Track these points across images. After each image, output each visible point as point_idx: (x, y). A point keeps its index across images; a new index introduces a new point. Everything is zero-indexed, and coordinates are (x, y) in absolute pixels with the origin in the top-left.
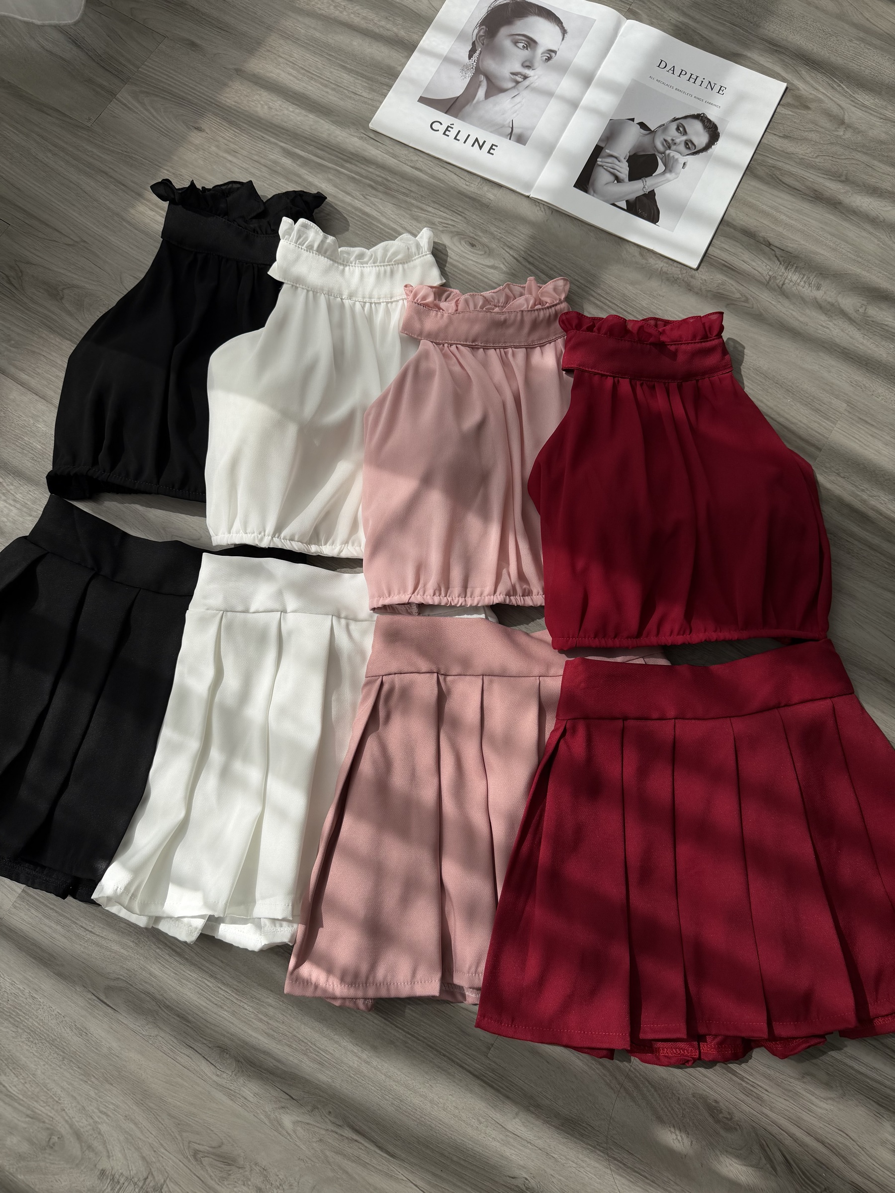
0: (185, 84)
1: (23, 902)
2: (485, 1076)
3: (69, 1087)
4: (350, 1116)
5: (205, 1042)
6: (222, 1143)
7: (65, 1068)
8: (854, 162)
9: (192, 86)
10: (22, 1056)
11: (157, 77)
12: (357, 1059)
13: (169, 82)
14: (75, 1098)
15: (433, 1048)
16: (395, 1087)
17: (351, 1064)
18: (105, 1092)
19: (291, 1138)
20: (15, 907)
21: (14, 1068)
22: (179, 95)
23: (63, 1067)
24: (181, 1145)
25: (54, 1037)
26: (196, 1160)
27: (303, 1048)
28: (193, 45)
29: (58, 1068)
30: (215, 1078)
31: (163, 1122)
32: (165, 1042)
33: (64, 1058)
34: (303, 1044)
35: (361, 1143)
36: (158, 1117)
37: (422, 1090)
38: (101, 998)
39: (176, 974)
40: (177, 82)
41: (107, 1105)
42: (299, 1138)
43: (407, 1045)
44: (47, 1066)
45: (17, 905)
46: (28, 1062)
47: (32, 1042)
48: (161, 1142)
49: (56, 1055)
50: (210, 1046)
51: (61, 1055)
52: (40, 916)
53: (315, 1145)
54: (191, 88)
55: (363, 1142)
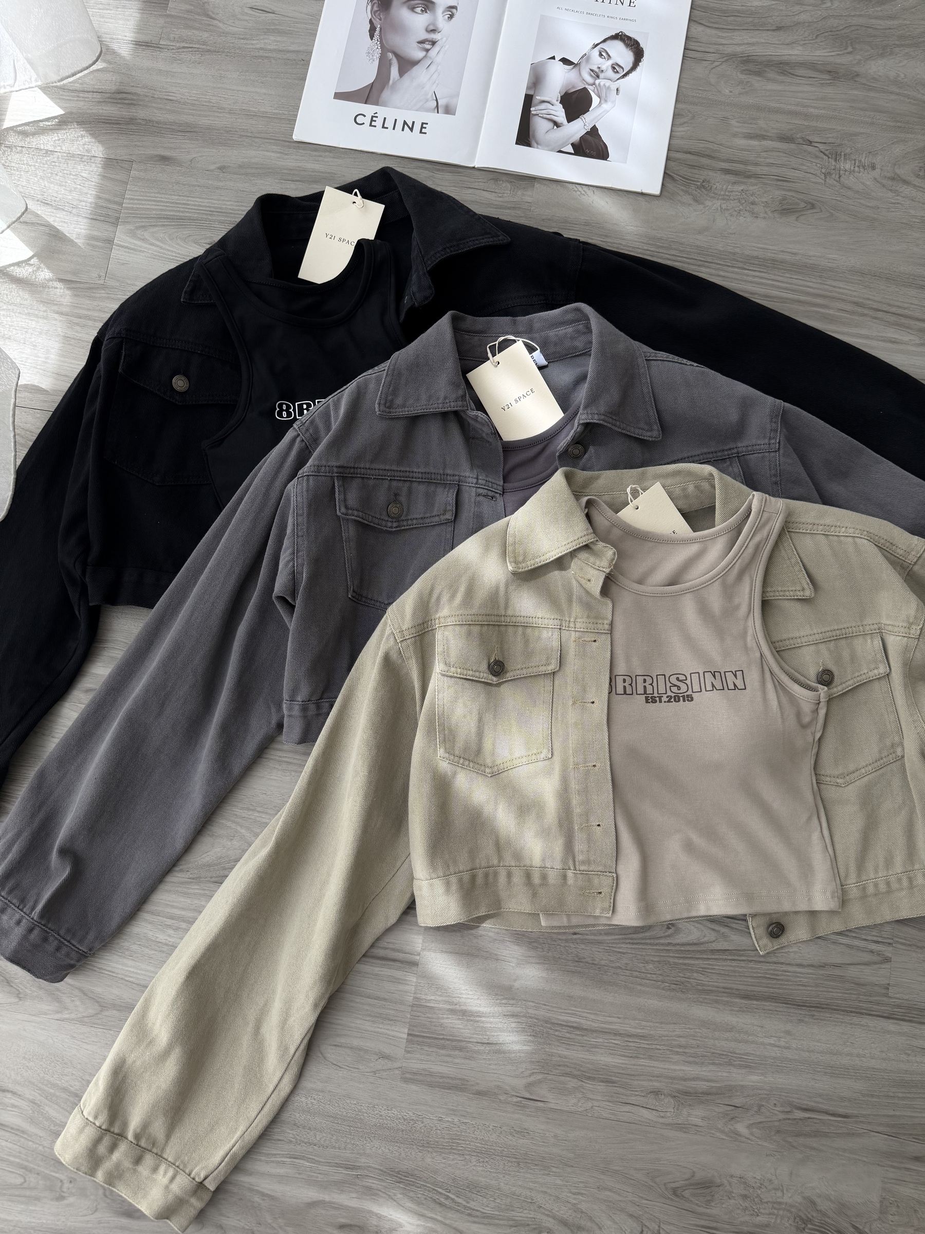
0: (177, 203)
1: (413, 1044)
2: (894, 1014)
3: (535, 1185)
4: (794, 1100)
5: (637, 1093)
6: (694, 1172)
7: (524, 1171)
8: (853, 28)
9: (184, 202)
10: (480, 1179)
11: (145, 207)
12: (777, 1049)
13: (161, 207)
14: (546, 1192)
15: (838, 1010)
16: (821, 1058)
17: (773, 1055)
18: (569, 1175)
19: (751, 1140)
20: (409, 1052)
21: (478, 1191)
22: (177, 216)
23: (522, 1171)
24: (659, 1190)
25: (500, 1149)
26: (677, 1196)
27: (725, 1060)
28: (164, 159)
29: (519, 1174)
30: (661, 1120)
31: (633, 1178)
32: (602, 1109)
33: (518, 1164)
34: (724, 1057)
35: (814, 1118)
36: (627, 1176)
37: (845, 1050)
38: (526, 1097)
39: (583, 1046)
40: (168, 204)
41: (577, 1185)
42: (758, 1138)
43: (815, 1017)
44: (507, 1177)
45: (410, 1049)
46: (488, 1181)
47: (483, 1162)
48: (640, 1195)
49: (510, 1164)
50: (643, 1095)
51: (514, 1162)
52: (435, 1049)
53: (775, 1137)
54: (184, 204)
55: (815, 1117)
